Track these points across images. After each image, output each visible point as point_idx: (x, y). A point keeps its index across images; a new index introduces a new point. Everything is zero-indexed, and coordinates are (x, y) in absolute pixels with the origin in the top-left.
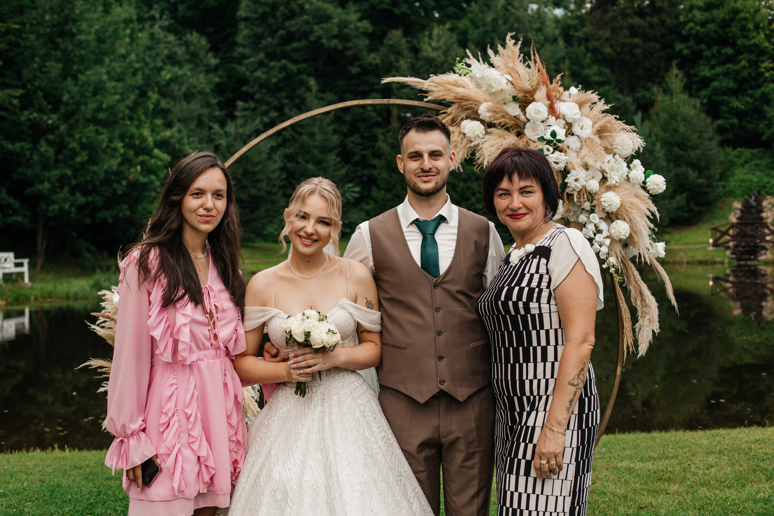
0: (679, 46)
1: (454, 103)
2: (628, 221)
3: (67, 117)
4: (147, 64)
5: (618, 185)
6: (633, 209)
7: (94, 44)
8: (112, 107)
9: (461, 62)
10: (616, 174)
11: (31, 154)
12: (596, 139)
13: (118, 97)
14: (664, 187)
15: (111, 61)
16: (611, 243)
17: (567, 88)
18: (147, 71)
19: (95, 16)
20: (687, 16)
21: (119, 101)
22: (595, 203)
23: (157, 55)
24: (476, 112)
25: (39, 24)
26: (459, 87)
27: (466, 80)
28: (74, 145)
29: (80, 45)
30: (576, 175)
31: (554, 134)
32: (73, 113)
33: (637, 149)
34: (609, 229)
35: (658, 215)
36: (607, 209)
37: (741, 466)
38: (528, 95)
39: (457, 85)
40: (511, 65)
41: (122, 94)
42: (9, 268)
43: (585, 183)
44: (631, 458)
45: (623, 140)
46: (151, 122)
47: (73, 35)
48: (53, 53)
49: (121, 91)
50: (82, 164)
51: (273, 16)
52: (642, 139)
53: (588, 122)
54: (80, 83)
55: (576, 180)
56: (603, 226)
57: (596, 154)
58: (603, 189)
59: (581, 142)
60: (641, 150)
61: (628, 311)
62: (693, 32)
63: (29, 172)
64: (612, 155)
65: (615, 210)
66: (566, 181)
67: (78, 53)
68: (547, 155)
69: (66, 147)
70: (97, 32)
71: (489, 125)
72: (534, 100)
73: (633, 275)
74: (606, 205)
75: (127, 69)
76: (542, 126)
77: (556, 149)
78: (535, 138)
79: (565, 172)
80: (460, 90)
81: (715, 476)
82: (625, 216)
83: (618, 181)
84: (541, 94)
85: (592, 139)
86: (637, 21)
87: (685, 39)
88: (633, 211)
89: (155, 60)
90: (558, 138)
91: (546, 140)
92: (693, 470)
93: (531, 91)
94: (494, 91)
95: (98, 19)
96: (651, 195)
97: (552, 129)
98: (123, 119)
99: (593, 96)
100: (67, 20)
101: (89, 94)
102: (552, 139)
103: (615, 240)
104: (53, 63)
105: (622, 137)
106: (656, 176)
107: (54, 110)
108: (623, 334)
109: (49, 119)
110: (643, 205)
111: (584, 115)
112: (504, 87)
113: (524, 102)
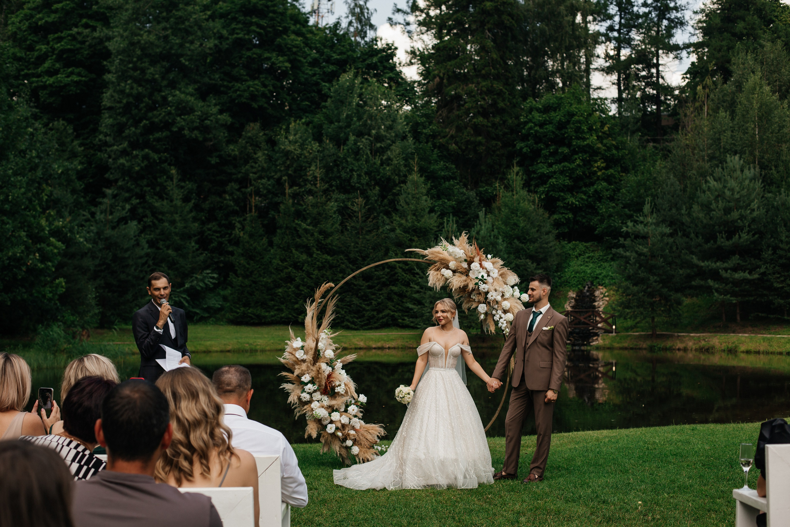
1: (438, 261)
5: (508, 298)
6: (515, 308)
10: (508, 293)
12: (500, 278)
16: (506, 323)
17: (486, 257)
22: (499, 306)
24: (448, 266)
27: (445, 253)
30: (492, 294)
31: (483, 276)
33: (517, 282)
34: (505, 317)
38: (471, 259)
39: (439, 253)
40: (463, 245)
43: (495, 297)
45: (511, 279)
52: (519, 278)
53: (496, 271)
55: (492, 296)
56: (503, 315)
57: (500, 285)
58: (502, 300)
59: (493, 279)
64: (506, 285)
65: (507, 309)
66: (487, 296)
68: (480, 285)
71: (454, 272)
72: (473, 262)
74: (504, 307)
76: (477, 273)
77: (484, 283)
78: (474, 277)
79: (487, 293)
80: (441, 255)
82: (512, 311)
83: (509, 296)
84: (477, 259)
85: (498, 278)
90: (484, 278)
91: (479, 279)
93: (473, 258)
94: (456, 257)
96: (523, 303)
97: (482, 274)
99: (497, 259)
102: (482, 278)
103: (508, 322)
105: (510, 277)
110: (519, 307)
111: (495, 268)
112: (461, 255)
113: (470, 262)
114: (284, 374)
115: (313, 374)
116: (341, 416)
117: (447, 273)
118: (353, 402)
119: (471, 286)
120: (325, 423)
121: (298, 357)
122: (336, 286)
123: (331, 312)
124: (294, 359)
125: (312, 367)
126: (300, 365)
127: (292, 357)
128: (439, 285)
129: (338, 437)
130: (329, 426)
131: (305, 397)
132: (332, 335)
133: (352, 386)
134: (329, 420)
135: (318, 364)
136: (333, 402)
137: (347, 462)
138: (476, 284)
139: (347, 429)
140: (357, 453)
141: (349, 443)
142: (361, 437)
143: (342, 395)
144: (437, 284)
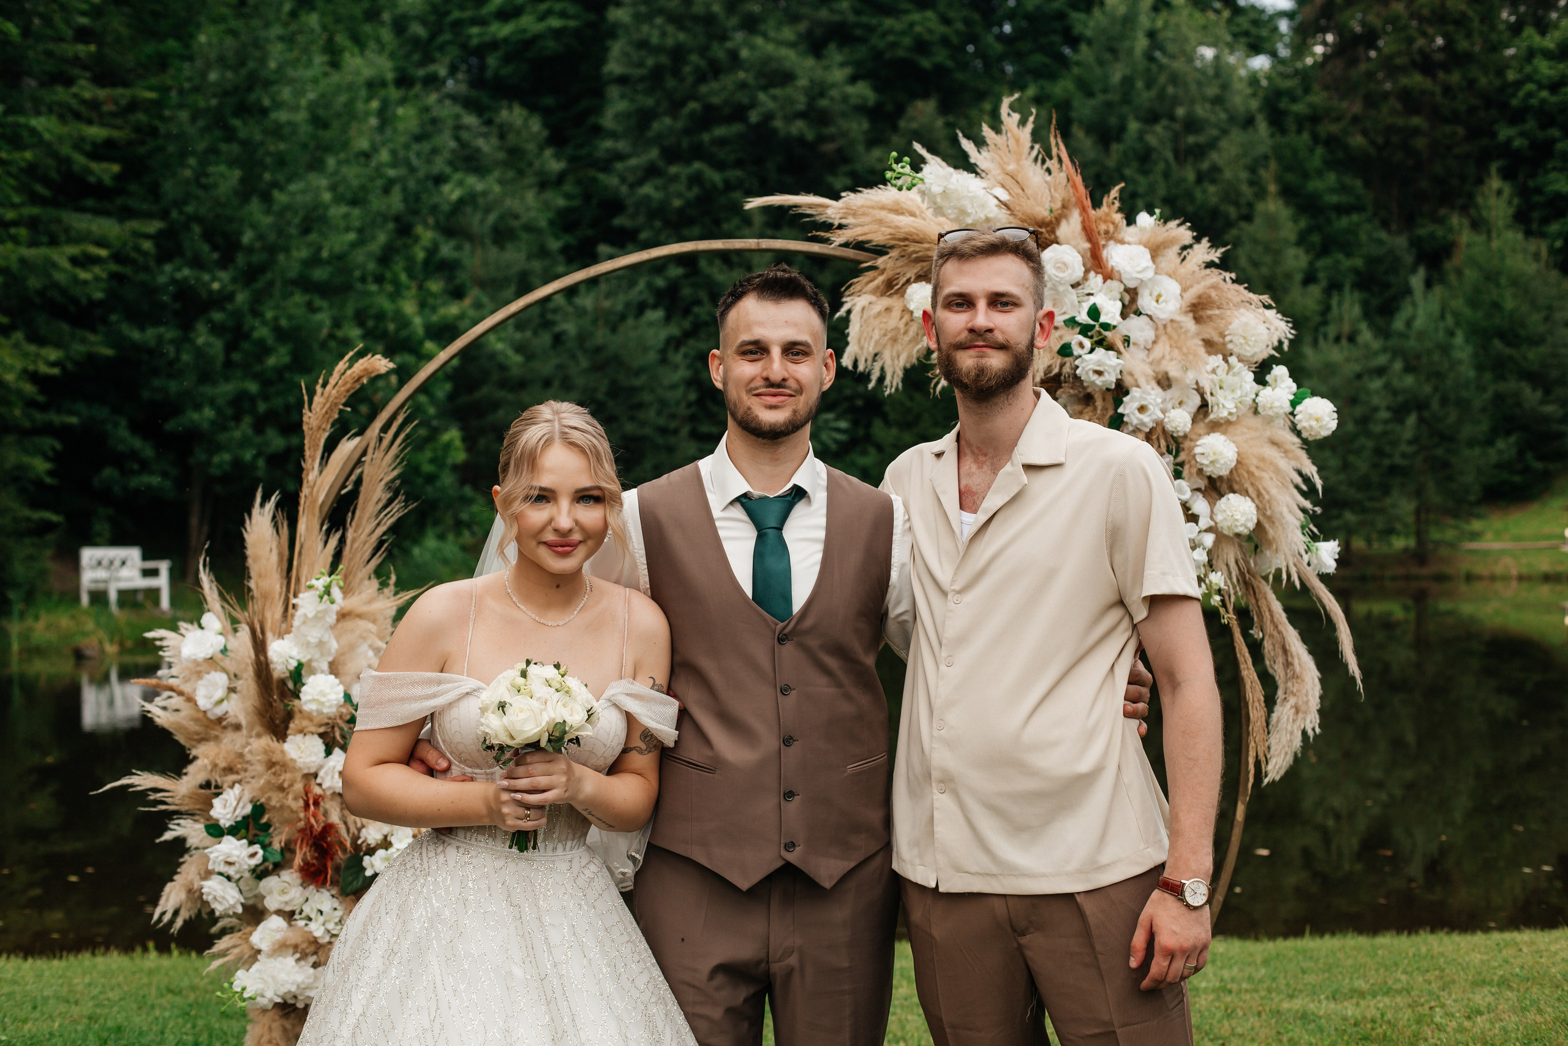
0: (1505, 132)
1: (892, 247)
2: (1254, 496)
3: (250, 275)
4: (412, 170)
5: (1233, 418)
6: (1263, 470)
7: (305, 129)
8: (340, 257)
9: (901, 161)
10: (1230, 397)
11: (178, 351)
12: (1188, 322)
13: (352, 236)
14: (1333, 425)
15: (340, 163)
16: (1217, 542)
18: (412, 184)
19: (309, 74)
20: (1521, 70)
21: (354, 245)
22: (1182, 457)
23: (435, 151)
25: (197, 89)
26: (902, 214)
27: (911, 198)
28: (262, 332)
29: (277, 132)
30: (1141, 397)
31: (1094, 312)
32: (261, 269)
33: (1276, 344)
34: (1212, 511)
35: (1319, 483)
36: (1208, 470)
37: (1540, 1011)
38: (1043, 230)
39: (898, 210)
40: (1011, 167)
41: (360, 231)
42: (130, 579)
43: (1161, 416)
44: (1313, 993)
45: (1246, 324)
46: (420, 287)
47: (264, 112)
48: (224, 147)
49: (357, 224)
50: (280, 371)
51: (676, 72)
52: (1288, 322)
53: (1171, 288)
54: (275, 208)
55: (1142, 409)
56: (1200, 506)
57: (1184, 354)
58: (1201, 427)
59: (1157, 329)
60: (1286, 347)
61: (1258, 686)
62: (1533, 102)
63: (173, 387)
64: (1220, 357)
65: (1225, 472)
66: (1120, 410)
67: (272, 148)
68: (1080, 356)
69: (247, 336)
70: (312, 107)
72: (1057, 242)
73: (1270, 610)
74: (1206, 462)
75: (372, 180)
76: (1073, 295)
77: (1100, 343)
79: (1119, 392)
81: (1482, 1033)
82: (1247, 485)
83: (1234, 411)
84: (1071, 227)
85: (1178, 322)
86: (1416, 80)
87: (1517, 117)
88: (1264, 475)
89: (429, 162)
90: (1103, 319)
91: (1080, 324)
92: (1438, 1019)
93: (1051, 222)
94: (969, 221)
95: (315, 81)
96: (1305, 441)
97: (1092, 300)
98: (363, 279)
99: (1180, 232)
100: (254, 81)
101: (293, 231)
102: (1092, 323)
103: (1226, 537)
104: (222, 168)
105: (1243, 319)
106: (1317, 400)
107: (225, 262)
108: (1248, 734)
109: (214, 279)
110: (1285, 464)
111: (1164, 272)
114: (143, 780)
115: (257, 788)
121: (203, 703)
122: (404, 374)
124: (187, 713)
125: (260, 755)
126: (211, 740)
127: (176, 703)
128: (894, 366)
131: (222, 895)
138: (1065, 351)
144: (887, 356)
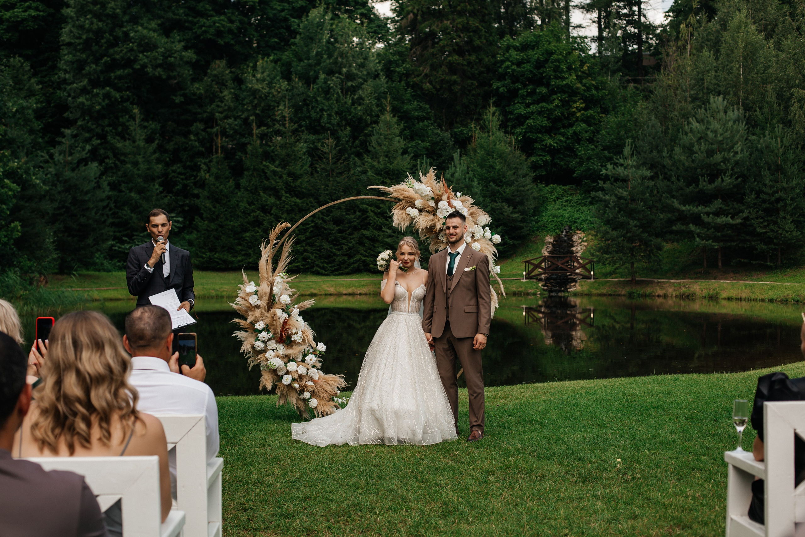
0: (496, 84)
1: (403, 199)
5: (479, 239)
6: (486, 250)
10: (478, 234)
14: (500, 241)
17: (455, 195)
24: (414, 204)
27: (411, 190)
33: (488, 222)
35: (497, 253)
38: (439, 197)
39: (404, 190)
40: (431, 182)
58: (472, 241)
60: (490, 223)
64: (477, 225)
71: (420, 211)
72: (441, 200)
76: (445, 212)
78: (442, 217)
80: (406, 193)
83: (479, 237)
84: (445, 197)
86: (456, 58)
87: (501, 77)
93: (440, 195)
94: (423, 194)
96: (494, 244)
99: (468, 198)
105: (481, 217)
106: (496, 235)
110: (490, 249)
111: (464, 206)
112: (428, 193)
113: (437, 200)
114: (236, 320)
115: (268, 321)
116: (298, 366)
117: (413, 212)
118: (311, 350)
119: (438, 226)
120: (280, 373)
121: (251, 302)
122: (293, 225)
123: (287, 255)
124: (247, 305)
125: (266, 314)
126: (254, 311)
127: (245, 302)
128: (404, 226)
129: (294, 389)
130: (285, 377)
131: (259, 345)
132: (289, 279)
133: (310, 333)
134: (285, 371)
135: (272, 310)
136: (290, 351)
137: (306, 415)
139: (305, 380)
140: (315, 406)
141: (307, 395)
142: (320, 389)
143: (299, 343)
144: (402, 224)
